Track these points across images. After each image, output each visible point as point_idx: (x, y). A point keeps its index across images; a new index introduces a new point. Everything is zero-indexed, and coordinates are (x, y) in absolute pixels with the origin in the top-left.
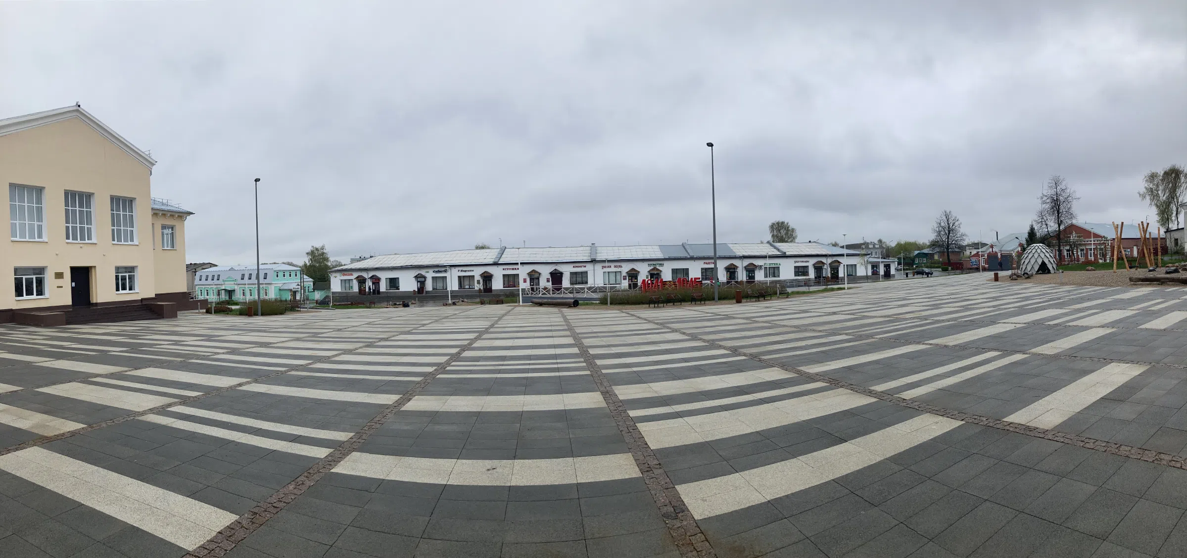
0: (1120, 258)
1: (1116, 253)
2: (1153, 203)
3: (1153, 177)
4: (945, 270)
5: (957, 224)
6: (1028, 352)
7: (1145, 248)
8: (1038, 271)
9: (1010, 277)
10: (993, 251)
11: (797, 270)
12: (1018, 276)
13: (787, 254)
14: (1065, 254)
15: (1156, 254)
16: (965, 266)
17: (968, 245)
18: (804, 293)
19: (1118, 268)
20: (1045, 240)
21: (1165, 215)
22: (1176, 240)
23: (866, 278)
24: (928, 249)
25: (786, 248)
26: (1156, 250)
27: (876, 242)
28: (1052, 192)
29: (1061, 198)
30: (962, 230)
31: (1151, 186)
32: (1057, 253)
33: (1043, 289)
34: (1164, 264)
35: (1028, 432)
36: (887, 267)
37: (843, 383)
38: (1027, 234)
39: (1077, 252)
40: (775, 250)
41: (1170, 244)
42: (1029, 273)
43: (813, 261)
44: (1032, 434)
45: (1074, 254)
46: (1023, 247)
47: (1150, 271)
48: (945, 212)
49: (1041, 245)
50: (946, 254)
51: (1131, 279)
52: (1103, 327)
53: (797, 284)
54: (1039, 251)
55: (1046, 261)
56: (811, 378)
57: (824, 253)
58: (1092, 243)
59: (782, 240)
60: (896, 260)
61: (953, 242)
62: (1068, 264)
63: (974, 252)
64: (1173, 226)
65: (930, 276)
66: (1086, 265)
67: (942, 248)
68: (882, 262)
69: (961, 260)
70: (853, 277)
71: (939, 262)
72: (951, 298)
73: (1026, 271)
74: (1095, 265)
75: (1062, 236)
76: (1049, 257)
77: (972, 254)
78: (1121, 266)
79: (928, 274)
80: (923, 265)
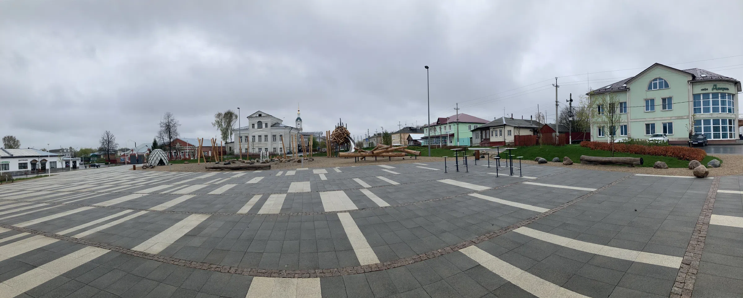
0: (201, 157)
1: (199, 154)
2: (219, 128)
3: (219, 115)
4: (107, 164)
5: (113, 138)
6: (148, 209)
7: (214, 151)
8: (158, 164)
9: (142, 168)
10: (133, 153)
11: (20, 165)
12: (147, 167)
13: (14, 155)
14: (174, 155)
15: (220, 155)
16: (117, 162)
17: (119, 150)
18: (24, 179)
19: (200, 162)
20: (163, 147)
21: (225, 136)
22: (230, 148)
23: (62, 169)
24: (98, 153)
25: (13, 152)
26: (220, 153)
27: (68, 149)
28: (165, 121)
29: (171, 124)
30: (116, 141)
31: (218, 120)
32: (169, 154)
33: (160, 174)
34: (224, 160)
35: (144, 256)
36: (75, 162)
37: (40, 232)
38: (152, 144)
39: (180, 153)
40: (5, 153)
41: (227, 150)
42: (153, 165)
43: (30, 160)
44: (146, 257)
45: (178, 155)
46: (150, 151)
47: (217, 163)
48: (107, 132)
49: (160, 149)
50: (107, 155)
51: (206, 168)
52: (189, 194)
53: (21, 174)
54: (159, 153)
55: (163, 159)
56: (20, 231)
57: (37, 155)
58: (187, 149)
59: (11, 147)
60: (80, 159)
61: (111, 148)
62: (175, 160)
63: (122, 153)
64: (229, 141)
65: (98, 167)
66: (184, 161)
67: (105, 152)
68: (71, 160)
69: (115, 158)
70: (54, 169)
71: (103, 160)
72: (109, 180)
73: (151, 164)
74: (188, 161)
75: (172, 145)
76: (164, 156)
77: (122, 155)
78: (202, 161)
79: (97, 166)
80: (95, 161)
